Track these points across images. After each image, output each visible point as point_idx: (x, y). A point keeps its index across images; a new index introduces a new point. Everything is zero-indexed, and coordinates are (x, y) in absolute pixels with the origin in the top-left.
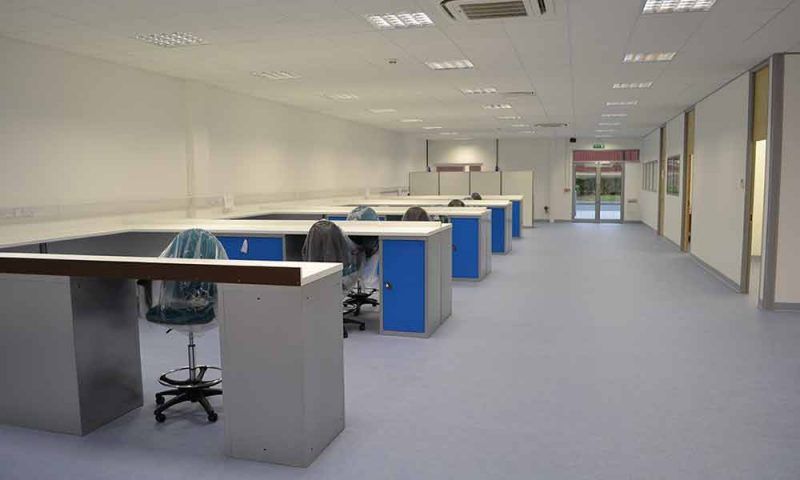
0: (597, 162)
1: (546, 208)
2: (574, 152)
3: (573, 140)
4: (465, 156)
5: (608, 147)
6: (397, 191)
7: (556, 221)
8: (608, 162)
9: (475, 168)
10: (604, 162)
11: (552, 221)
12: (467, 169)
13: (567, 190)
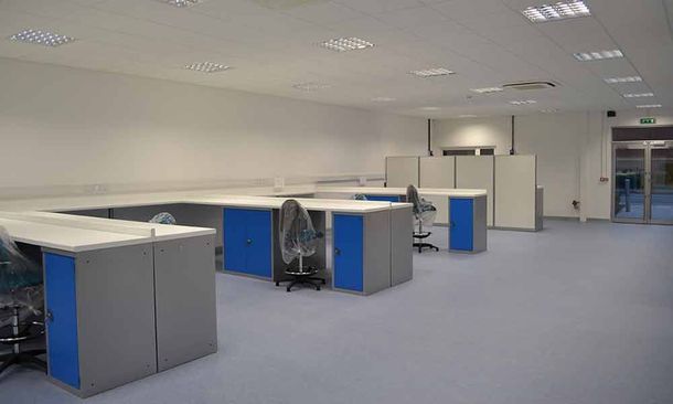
0: (645, 142)
1: (575, 203)
2: (614, 129)
3: (611, 114)
4: (475, 137)
5: (661, 122)
6: (358, 181)
7: (589, 220)
8: (662, 142)
9: (487, 151)
10: (656, 142)
11: (583, 219)
12: (478, 152)
13: (603, 180)
